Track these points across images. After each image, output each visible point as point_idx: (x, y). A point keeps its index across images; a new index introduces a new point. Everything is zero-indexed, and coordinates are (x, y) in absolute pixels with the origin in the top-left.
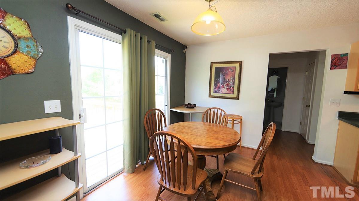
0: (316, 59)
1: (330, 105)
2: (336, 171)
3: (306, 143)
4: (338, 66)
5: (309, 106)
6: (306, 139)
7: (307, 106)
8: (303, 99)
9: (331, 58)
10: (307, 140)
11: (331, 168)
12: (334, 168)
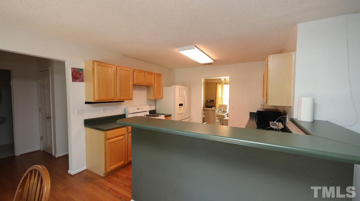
0: (50, 68)
1: (76, 115)
2: (90, 172)
3: (54, 158)
4: (78, 79)
5: (51, 118)
6: (53, 154)
7: (48, 118)
8: (40, 110)
9: (72, 71)
10: (55, 155)
11: (86, 172)
12: (88, 171)
